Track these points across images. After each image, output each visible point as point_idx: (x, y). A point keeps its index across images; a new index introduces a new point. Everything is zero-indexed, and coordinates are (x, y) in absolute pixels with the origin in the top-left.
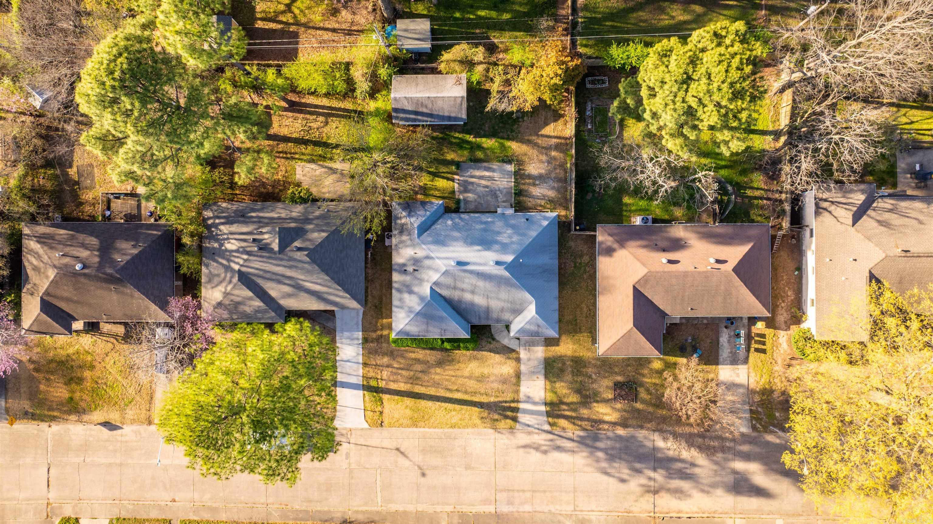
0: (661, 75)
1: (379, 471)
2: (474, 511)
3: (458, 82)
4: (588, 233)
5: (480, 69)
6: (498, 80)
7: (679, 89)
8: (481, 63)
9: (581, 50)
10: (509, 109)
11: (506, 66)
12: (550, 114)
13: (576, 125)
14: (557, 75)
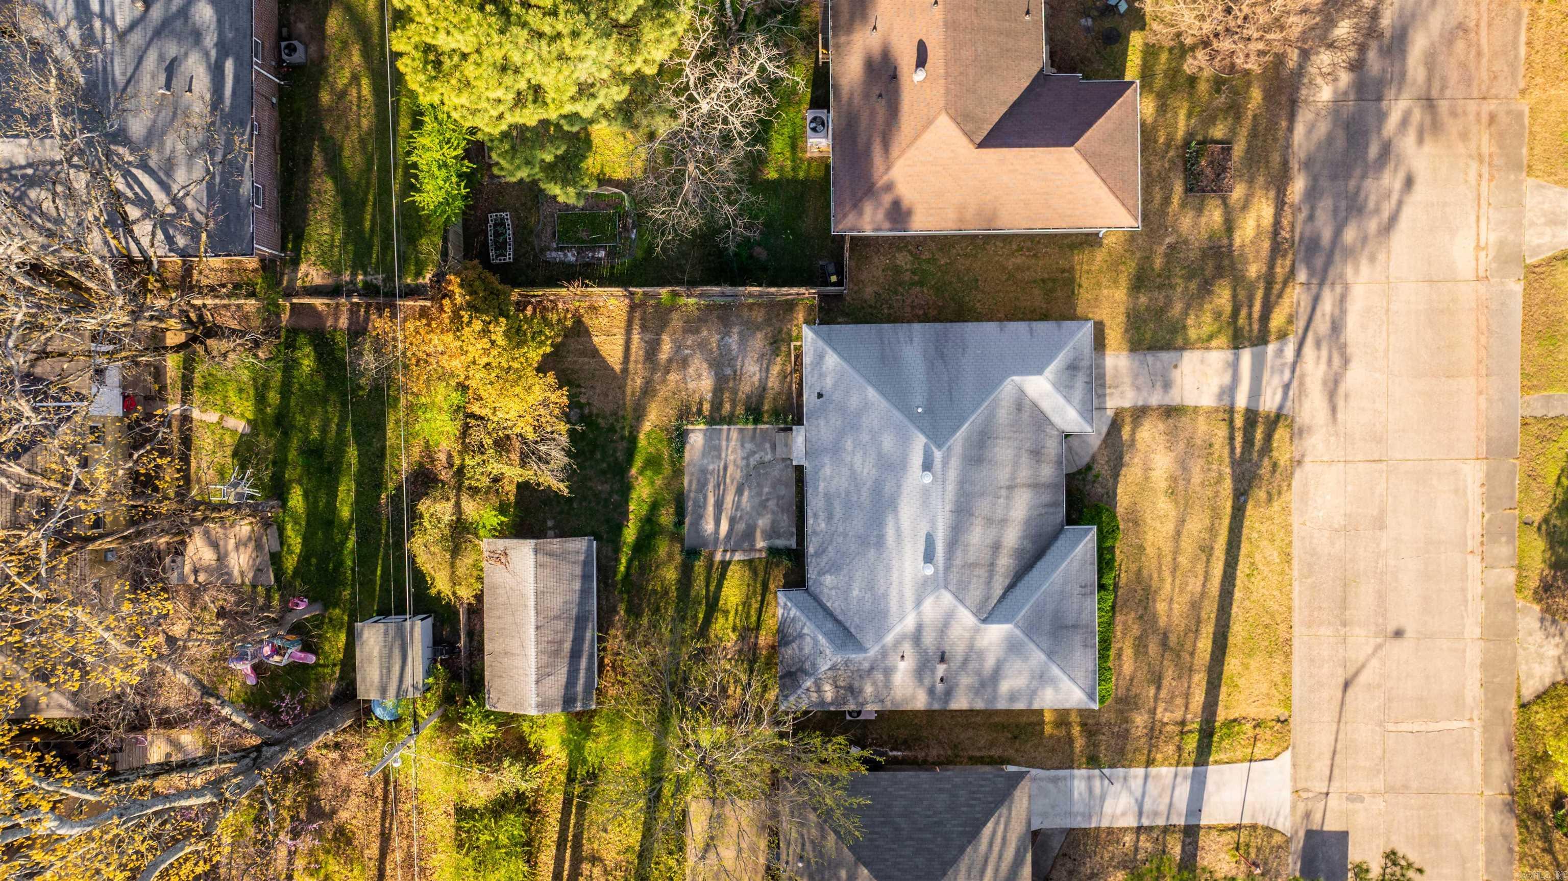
0: (487, 71)
1: (1391, 727)
2: (1480, 509)
3: (501, 557)
4: (847, 254)
5: (470, 508)
6: (495, 467)
7: (524, 25)
8: (458, 505)
9: (427, 278)
10: (564, 440)
11: (465, 449)
12: (573, 345)
13: (600, 285)
14: (485, 332)
